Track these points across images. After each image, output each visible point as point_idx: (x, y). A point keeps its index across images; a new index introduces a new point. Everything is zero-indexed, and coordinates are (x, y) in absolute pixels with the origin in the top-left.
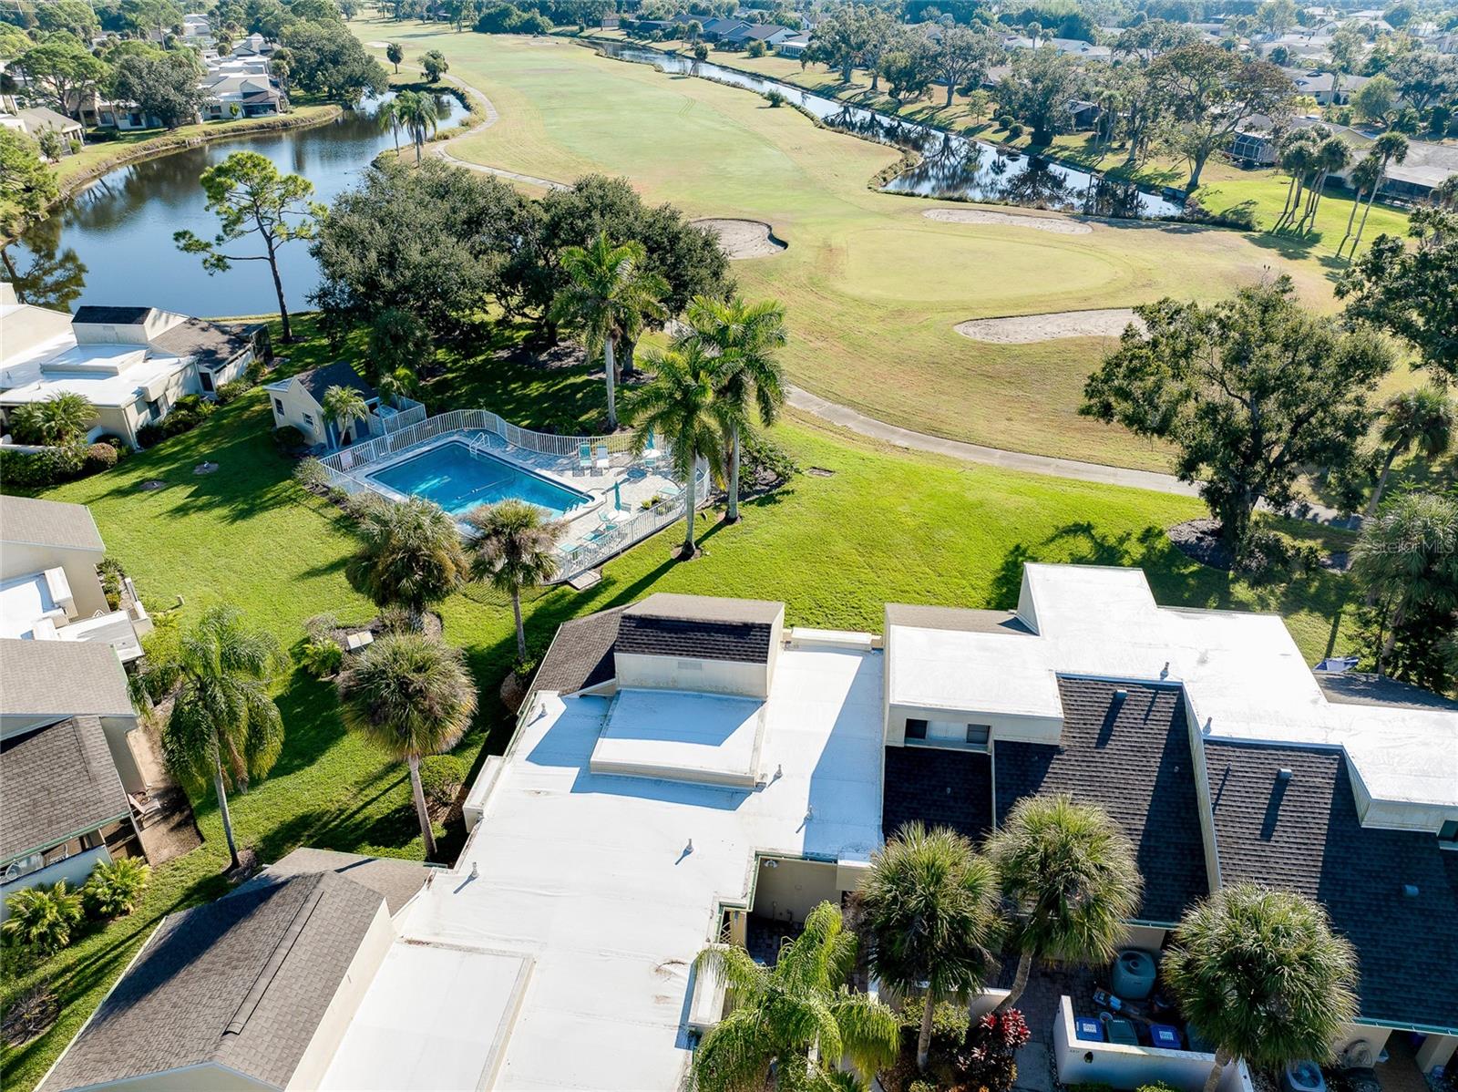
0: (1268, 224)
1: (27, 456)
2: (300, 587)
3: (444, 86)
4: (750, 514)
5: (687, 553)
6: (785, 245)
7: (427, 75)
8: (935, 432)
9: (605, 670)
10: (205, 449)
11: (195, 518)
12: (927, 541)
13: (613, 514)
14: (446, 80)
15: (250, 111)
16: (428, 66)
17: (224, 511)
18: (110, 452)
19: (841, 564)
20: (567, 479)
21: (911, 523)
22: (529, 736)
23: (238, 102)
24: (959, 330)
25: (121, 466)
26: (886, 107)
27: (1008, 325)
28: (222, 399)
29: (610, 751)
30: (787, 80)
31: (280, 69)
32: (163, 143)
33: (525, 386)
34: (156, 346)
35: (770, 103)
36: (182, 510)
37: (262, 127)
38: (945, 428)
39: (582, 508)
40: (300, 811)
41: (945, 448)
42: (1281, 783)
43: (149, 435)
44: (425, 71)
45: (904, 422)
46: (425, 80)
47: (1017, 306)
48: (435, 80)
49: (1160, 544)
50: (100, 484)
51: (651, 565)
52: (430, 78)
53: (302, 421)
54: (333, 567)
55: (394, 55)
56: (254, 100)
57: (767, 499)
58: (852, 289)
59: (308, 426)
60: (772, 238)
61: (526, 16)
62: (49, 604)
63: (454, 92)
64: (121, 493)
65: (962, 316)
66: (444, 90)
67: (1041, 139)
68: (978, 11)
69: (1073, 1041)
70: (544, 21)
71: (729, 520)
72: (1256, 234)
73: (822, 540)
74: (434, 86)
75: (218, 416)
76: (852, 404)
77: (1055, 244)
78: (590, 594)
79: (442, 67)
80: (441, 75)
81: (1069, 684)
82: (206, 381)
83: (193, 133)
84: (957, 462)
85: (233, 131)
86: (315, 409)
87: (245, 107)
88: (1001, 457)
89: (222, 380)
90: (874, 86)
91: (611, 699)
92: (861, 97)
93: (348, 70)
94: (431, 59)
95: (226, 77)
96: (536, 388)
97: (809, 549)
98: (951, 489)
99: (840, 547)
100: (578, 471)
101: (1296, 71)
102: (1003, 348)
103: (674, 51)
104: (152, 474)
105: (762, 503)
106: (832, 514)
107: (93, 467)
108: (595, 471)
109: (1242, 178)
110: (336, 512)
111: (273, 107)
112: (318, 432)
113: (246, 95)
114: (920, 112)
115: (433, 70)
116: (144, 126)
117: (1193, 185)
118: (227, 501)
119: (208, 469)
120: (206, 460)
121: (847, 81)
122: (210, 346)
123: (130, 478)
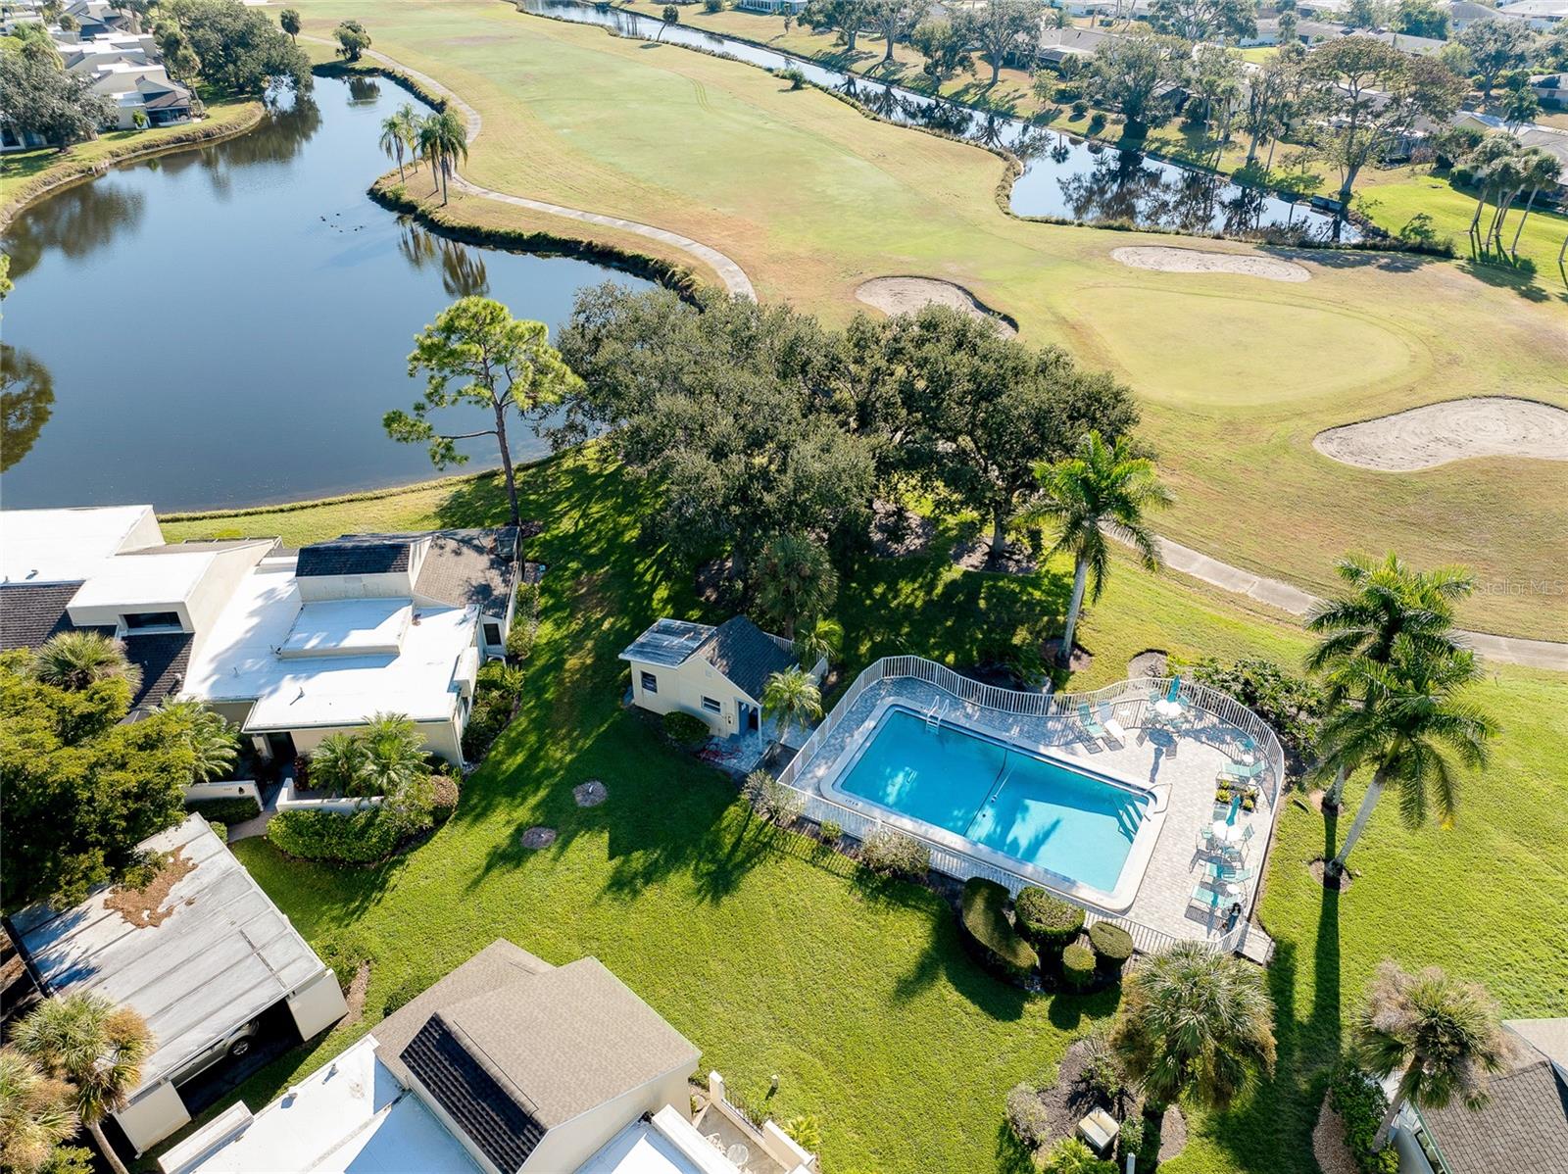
1: (345, 819)
2: (911, 1020)
3: (369, 66)
7: (344, 52)
10: (559, 754)
14: (368, 58)
15: (156, 119)
16: (344, 39)
23: (140, 107)
24: (1322, 451)
26: (922, 84)
28: (518, 661)
30: (774, 44)
31: (188, 62)
32: (60, 172)
33: (893, 589)
34: (422, 597)
35: (790, 84)
36: (621, 883)
37: (179, 140)
39: (1152, 813)
43: (476, 741)
44: (341, 47)
46: (342, 58)
47: (1351, 406)
48: (355, 57)
50: (462, 845)
51: (1311, 906)
52: (348, 56)
53: (697, 705)
55: (290, 24)
56: (160, 104)
59: (709, 713)
60: (981, 308)
63: (389, 75)
64: (505, 857)
65: (1303, 425)
66: (372, 72)
67: (1135, 131)
71: (1332, 808)
72: (1461, 262)
74: (357, 65)
76: (1284, 577)
77: (1306, 302)
79: (365, 42)
80: (364, 51)
82: (492, 636)
83: (95, 151)
85: (145, 147)
87: (149, 114)
88: (1511, 648)
89: (508, 629)
90: (889, 56)
93: (264, 56)
94: (350, 32)
95: (109, 72)
96: (911, 593)
100: (1092, 743)
101: (1327, 27)
103: (608, 4)
104: (522, 814)
107: (439, 817)
108: (1113, 742)
109: (1386, 182)
111: (183, 112)
112: (738, 724)
113: (148, 97)
114: (966, 91)
115: (352, 46)
116: (23, 146)
117: (1346, 195)
118: (675, 859)
119: (592, 793)
120: (577, 775)
121: (852, 48)
122: (478, 579)
123: (497, 828)
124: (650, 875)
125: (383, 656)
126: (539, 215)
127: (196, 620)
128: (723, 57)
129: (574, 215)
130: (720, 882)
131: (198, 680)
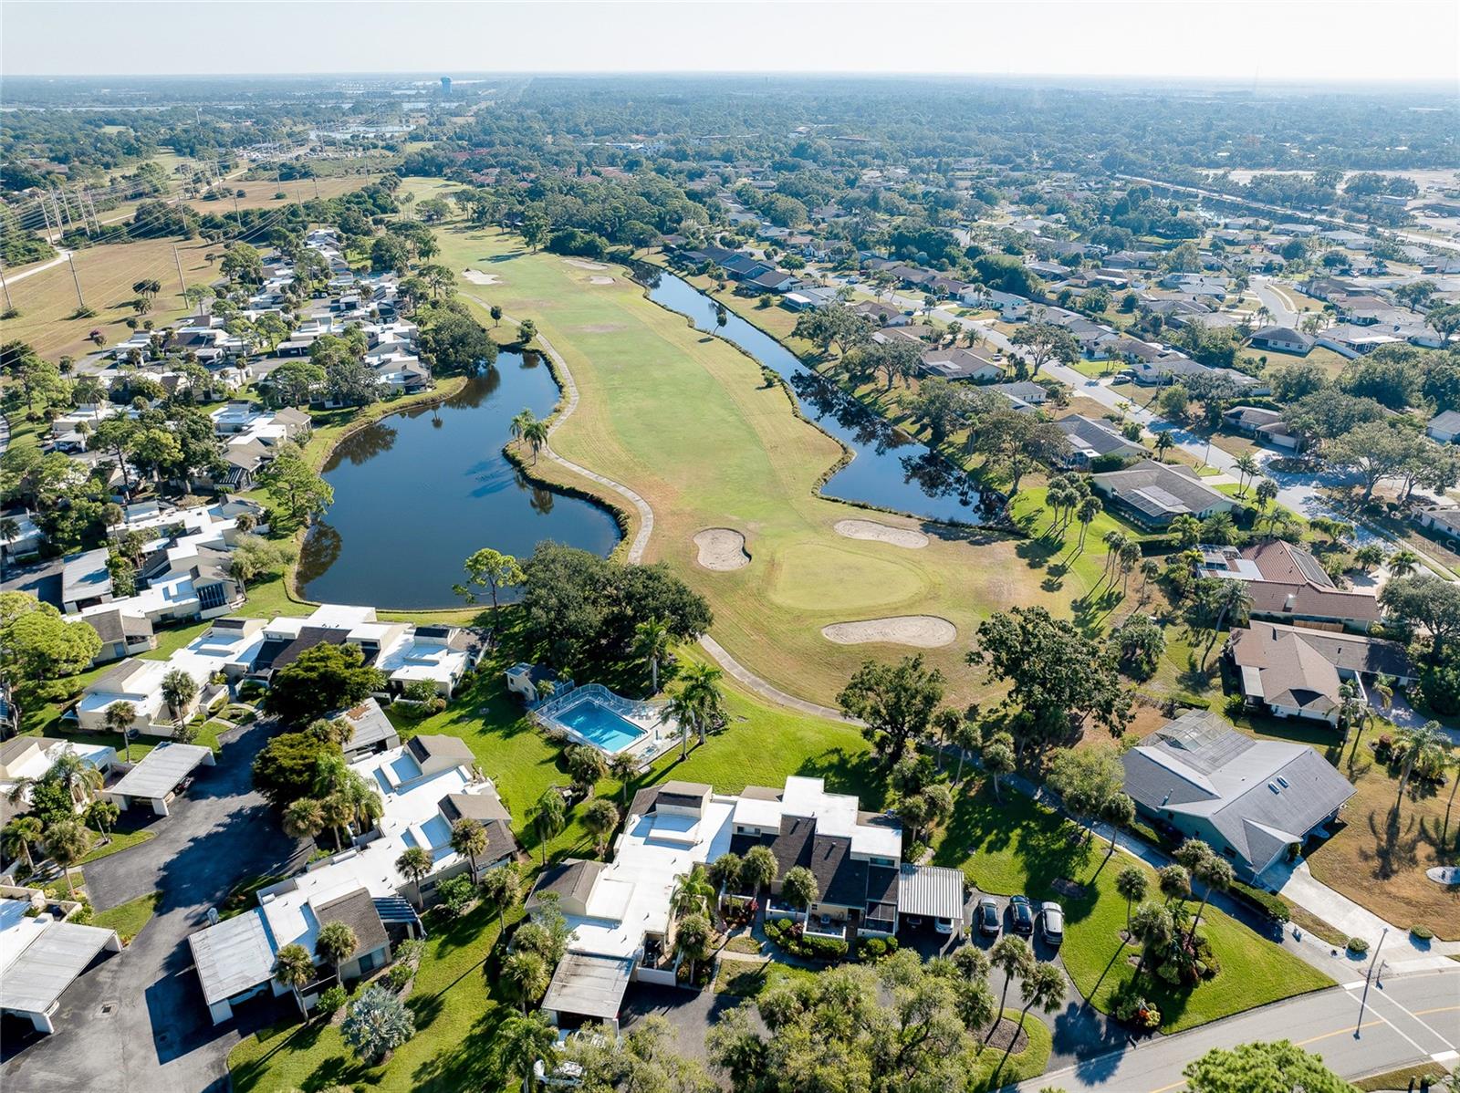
0: (1039, 535)
1: (412, 706)
2: (538, 768)
3: (534, 348)
4: (710, 740)
5: (683, 759)
6: (749, 556)
7: (521, 339)
8: (797, 695)
9: (653, 808)
10: (481, 699)
11: (489, 735)
12: (775, 756)
13: (656, 742)
14: (533, 344)
15: (409, 390)
16: (523, 330)
17: (499, 733)
18: (443, 703)
19: (740, 764)
20: (636, 721)
21: (772, 747)
22: (630, 828)
23: (401, 383)
24: (824, 631)
25: (451, 707)
27: (849, 628)
28: (478, 671)
29: (654, 833)
30: (784, 340)
32: (357, 424)
33: (616, 664)
34: (451, 647)
35: (766, 382)
36: (483, 732)
37: (419, 402)
38: (802, 693)
39: (643, 736)
40: (557, 850)
41: (800, 706)
42: (833, 846)
43: (456, 692)
44: (520, 334)
45: (784, 689)
46: (519, 342)
47: (859, 614)
48: (527, 343)
49: (866, 758)
50: (444, 717)
51: (669, 763)
52: (523, 341)
53: (523, 690)
54: (551, 760)
55: (496, 314)
56: (412, 382)
57: (718, 733)
58: (778, 598)
59: (526, 693)
60: (743, 550)
61: (587, 238)
62: (465, 780)
64: (454, 722)
65: (830, 620)
66: (534, 352)
68: (948, 249)
69: (768, 909)
70: (602, 241)
71: (701, 743)
72: (1027, 542)
73: (735, 754)
74: (528, 347)
75: (481, 679)
76: (764, 678)
78: (646, 775)
79: (533, 333)
80: (531, 340)
81: (785, 818)
82: (472, 662)
83: (375, 411)
84: (802, 714)
85: (401, 407)
86: (531, 686)
87: (406, 387)
89: (478, 661)
90: (843, 360)
91: (655, 817)
92: (832, 372)
94: (526, 326)
95: (390, 360)
96: (620, 666)
97: (730, 758)
98: (793, 730)
99: (742, 757)
100: (641, 717)
102: (840, 647)
104: (463, 712)
105: (715, 735)
106: (742, 741)
107: (439, 710)
108: (648, 718)
110: (545, 736)
111: (423, 386)
112: (531, 696)
113: (406, 378)
114: (869, 394)
115: (526, 334)
116: (342, 405)
117: (1014, 492)
118: (500, 727)
119: (485, 710)
120: (482, 705)
121: (826, 351)
122: (473, 643)
123: (455, 715)
124: (491, 730)
125: (434, 663)
126: (576, 476)
127: (382, 646)
128: (744, 353)
129: (592, 477)
130: (509, 735)
131: (379, 663)
